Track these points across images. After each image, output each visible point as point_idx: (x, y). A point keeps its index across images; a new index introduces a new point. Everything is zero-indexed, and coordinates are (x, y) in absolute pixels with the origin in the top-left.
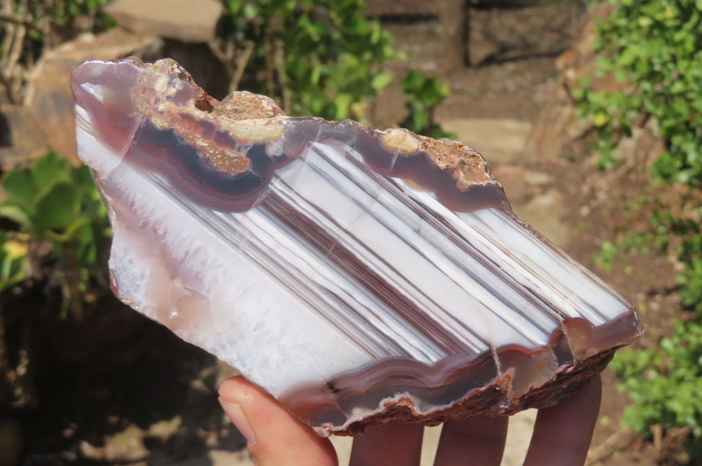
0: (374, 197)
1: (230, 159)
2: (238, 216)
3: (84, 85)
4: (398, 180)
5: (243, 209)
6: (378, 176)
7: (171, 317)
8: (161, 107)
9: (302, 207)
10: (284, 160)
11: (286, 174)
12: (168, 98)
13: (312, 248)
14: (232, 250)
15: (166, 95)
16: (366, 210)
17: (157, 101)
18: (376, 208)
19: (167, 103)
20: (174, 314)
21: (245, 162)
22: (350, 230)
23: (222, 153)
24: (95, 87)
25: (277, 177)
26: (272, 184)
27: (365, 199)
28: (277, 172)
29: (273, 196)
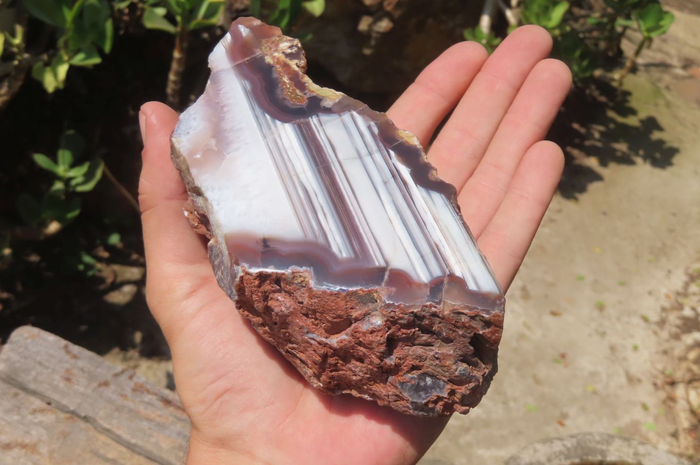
0: (370, 154)
1: (297, 95)
2: (278, 123)
3: (240, 26)
4: (392, 153)
5: (284, 121)
6: (381, 144)
7: (195, 157)
8: (276, 54)
9: (321, 138)
10: (328, 111)
11: (324, 118)
12: (283, 53)
13: (311, 160)
14: (260, 138)
15: (283, 51)
16: (360, 157)
17: (276, 51)
18: (368, 160)
19: (282, 54)
20: (198, 156)
21: (304, 101)
22: (342, 162)
23: (294, 91)
24: (246, 29)
25: (318, 116)
26: (312, 118)
27: (364, 151)
28: (320, 114)
29: (308, 125)
